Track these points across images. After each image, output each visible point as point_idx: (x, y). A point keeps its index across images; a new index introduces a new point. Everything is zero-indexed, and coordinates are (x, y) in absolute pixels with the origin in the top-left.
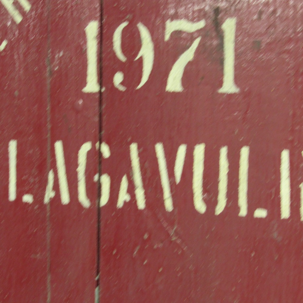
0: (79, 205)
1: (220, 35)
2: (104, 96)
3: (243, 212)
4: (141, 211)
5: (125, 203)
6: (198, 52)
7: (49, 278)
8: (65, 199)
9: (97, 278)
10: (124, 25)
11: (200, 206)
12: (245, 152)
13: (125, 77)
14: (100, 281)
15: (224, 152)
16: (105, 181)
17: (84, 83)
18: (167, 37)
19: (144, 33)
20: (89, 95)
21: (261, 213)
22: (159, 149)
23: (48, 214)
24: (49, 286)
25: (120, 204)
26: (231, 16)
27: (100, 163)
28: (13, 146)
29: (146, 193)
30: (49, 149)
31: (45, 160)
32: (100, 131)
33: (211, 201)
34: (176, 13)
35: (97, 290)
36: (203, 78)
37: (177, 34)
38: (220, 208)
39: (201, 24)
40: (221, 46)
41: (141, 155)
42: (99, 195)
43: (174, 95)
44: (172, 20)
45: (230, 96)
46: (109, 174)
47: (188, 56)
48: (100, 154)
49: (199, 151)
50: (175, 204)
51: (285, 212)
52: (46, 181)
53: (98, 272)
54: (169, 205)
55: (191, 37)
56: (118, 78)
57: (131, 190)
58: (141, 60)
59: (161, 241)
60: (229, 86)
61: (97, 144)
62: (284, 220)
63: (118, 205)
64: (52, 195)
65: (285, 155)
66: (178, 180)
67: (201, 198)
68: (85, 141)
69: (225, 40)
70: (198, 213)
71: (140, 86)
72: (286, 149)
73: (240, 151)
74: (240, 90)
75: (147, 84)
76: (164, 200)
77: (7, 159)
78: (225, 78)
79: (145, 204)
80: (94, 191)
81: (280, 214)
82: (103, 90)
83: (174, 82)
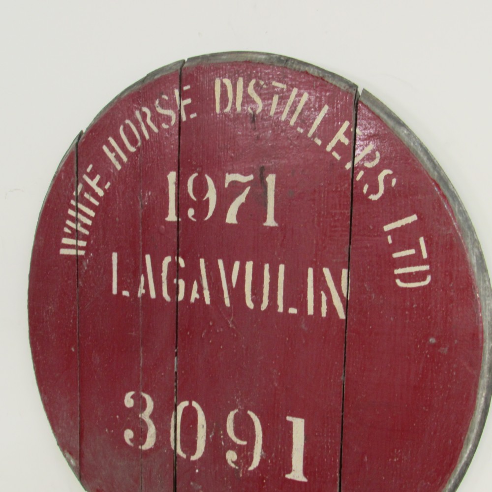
0: (163, 299)
1: (265, 186)
2: (181, 224)
3: (281, 309)
4: (208, 305)
5: (196, 299)
6: (247, 197)
7: (141, 349)
8: (153, 295)
9: (176, 351)
10: (195, 175)
11: (250, 304)
12: (282, 268)
13: (195, 212)
14: (178, 354)
15: (267, 267)
16: (182, 283)
17: (166, 214)
18: (226, 185)
19: (210, 182)
20: (170, 223)
21: (293, 311)
22: (221, 263)
23: (140, 305)
24: (141, 354)
25: (192, 300)
26: (272, 173)
27: (178, 271)
28: (115, 256)
29: (210, 294)
30: (141, 259)
31: (138, 267)
32: (178, 249)
33: (257, 300)
34: (233, 169)
35: (176, 358)
37: (234, 183)
38: (264, 306)
39: (251, 177)
40: (266, 193)
41: (207, 267)
42: (177, 293)
43: (232, 225)
44: (229, 174)
45: (272, 228)
46: (184, 280)
47: (241, 199)
48: (178, 264)
49: (249, 266)
50: (231, 303)
51: (311, 311)
52: (139, 281)
53: (176, 347)
54: (227, 302)
55: (243, 186)
56: (191, 212)
57: (200, 291)
58: (208, 200)
59: (222, 327)
60: (270, 221)
61: (176, 258)
62: (310, 316)
63: (191, 301)
64: (143, 291)
65: (310, 271)
66: (234, 285)
67: (250, 299)
68: (167, 255)
69: (268, 189)
70: (248, 308)
71: (207, 219)
72: (311, 267)
73: (278, 267)
74: (279, 225)
75: (211, 217)
76: (224, 299)
77: (111, 265)
78: (268, 216)
79: (211, 301)
80: (174, 290)
81: (306, 311)
82: (180, 220)
83: (231, 218)
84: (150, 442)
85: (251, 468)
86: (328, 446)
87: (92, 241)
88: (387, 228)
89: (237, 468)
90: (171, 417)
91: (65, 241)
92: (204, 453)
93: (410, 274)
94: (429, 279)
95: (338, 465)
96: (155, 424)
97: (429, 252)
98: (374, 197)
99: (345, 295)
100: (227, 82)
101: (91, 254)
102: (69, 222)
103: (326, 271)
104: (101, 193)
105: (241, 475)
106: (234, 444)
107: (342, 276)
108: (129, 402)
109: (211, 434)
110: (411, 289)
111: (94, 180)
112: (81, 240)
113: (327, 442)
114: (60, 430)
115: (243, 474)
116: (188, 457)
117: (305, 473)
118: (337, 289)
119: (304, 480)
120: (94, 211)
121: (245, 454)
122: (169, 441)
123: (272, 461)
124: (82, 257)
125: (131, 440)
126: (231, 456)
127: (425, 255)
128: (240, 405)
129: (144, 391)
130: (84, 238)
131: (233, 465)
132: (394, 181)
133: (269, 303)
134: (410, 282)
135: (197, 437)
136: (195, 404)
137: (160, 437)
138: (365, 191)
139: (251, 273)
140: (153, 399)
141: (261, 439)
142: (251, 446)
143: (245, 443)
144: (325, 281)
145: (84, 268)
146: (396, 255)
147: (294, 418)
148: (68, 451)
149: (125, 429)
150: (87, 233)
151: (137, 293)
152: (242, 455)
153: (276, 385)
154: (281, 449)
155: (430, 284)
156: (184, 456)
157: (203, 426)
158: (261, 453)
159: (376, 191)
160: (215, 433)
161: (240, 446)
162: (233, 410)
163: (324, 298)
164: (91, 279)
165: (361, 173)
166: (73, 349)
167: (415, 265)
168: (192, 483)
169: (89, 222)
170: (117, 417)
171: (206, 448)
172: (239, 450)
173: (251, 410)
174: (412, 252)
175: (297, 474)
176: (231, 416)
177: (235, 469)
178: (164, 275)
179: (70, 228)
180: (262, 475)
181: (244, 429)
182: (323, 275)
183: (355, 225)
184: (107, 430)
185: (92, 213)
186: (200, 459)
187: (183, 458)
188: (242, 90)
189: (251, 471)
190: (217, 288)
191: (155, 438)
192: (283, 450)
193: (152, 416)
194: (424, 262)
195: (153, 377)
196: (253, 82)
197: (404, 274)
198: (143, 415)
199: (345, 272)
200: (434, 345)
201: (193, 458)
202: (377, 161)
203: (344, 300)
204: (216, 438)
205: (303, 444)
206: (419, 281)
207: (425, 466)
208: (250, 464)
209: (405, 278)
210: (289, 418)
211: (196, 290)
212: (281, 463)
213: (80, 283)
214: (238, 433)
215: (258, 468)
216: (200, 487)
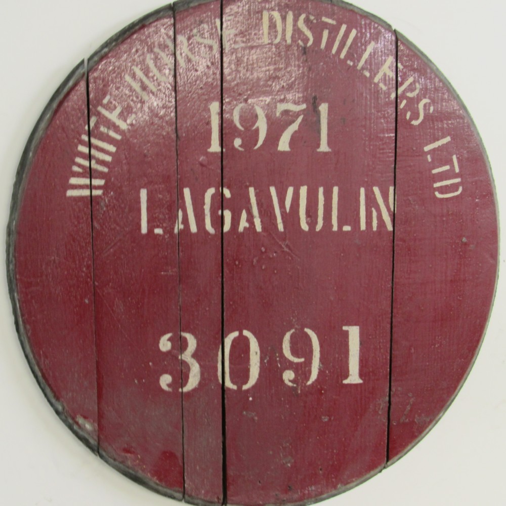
0: (207, 232)
1: (317, 113)
2: (225, 155)
3: (335, 228)
4: (259, 233)
5: (245, 228)
6: (301, 125)
8: (194, 228)
10: (241, 106)
11: (305, 227)
12: (336, 190)
13: (243, 141)
15: (321, 190)
16: (228, 215)
17: (209, 145)
18: (278, 114)
19: (260, 111)
20: (213, 154)
21: (347, 228)
22: (273, 190)
25: (241, 229)
26: (324, 102)
27: (222, 201)
29: (261, 221)
32: (223, 180)
33: (312, 223)
34: (285, 98)
36: (305, 142)
37: (286, 112)
38: (319, 227)
39: (304, 106)
40: (319, 121)
41: (257, 195)
42: (223, 224)
43: (283, 153)
44: (281, 103)
45: (325, 154)
46: (230, 210)
47: (294, 127)
48: (223, 195)
49: (303, 191)
50: (285, 228)
51: (363, 227)
54: (281, 227)
55: (297, 115)
56: (237, 142)
57: (250, 219)
58: (257, 130)
59: (276, 252)
60: (324, 147)
61: (220, 189)
62: (363, 231)
63: (239, 230)
64: (181, 227)
65: (362, 191)
66: (288, 210)
67: (305, 221)
68: (210, 187)
69: (321, 117)
70: (303, 231)
71: (256, 147)
72: (363, 186)
73: (332, 189)
74: (332, 150)
75: (261, 146)
76: (277, 224)
77: (139, 202)
78: (321, 142)
79: (262, 228)
80: (219, 222)
81: (359, 228)
82: (224, 150)
83: (284, 145)
84: (193, 382)
85: (309, 383)
86: (380, 346)
87: (113, 179)
88: (427, 149)
89: (295, 385)
90: (218, 351)
91: (73, 181)
92: (258, 379)
93: (446, 186)
94: (461, 189)
95: (389, 361)
96: (199, 361)
97: (460, 167)
98: (415, 123)
99: (392, 209)
100: (276, 15)
101: (112, 193)
102: (79, 160)
103: (376, 190)
104: (123, 126)
105: (299, 392)
106: (291, 363)
107: (390, 193)
108: (165, 344)
109: (265, 358)
110: (447, 199)
111: (114, 112)
112: (96, 178)
113: (380, 342)
114: (70, 394)
115: (301, 390)
116: (240, 388)
117: (361, 375)
118: (385, 205)
119: (360, 381)
120: (114, 146)
121: (302, 371)
122: (216, 376)
123: (330, 372)
124: (98, 197)
125: (169, 385)
126: (288, 376)
127: (457, 170)
128: (297, 324)
129: (184, 331)
130: (101, 175)
131: (290, 384)
132: (432, 109)
133: (324, 223)
134: (446, 193)
135: (250, 365)
136: (246, 333)
137: (206, 374)
138: (408, 117)
139: (306, 197)
140: (196, 337)
141: (319, 352)
142: (308, 362)
143: (302, 360)
144: (375, 199)
145: (102, 209)
146: (435, 171)
147: (350, 327)
148: (81, 415)
149: (161, 375)
150: (106, 170)
151: (173, 229)
152: (300, 372)
153: (332, 299)
154: (338, 358)
155: (461, 193)
156: (235, 387)
157: (256, 353)
158: (319, 366)
159: (417, 118)
160: (270, 357)
161: (297, 364)
162: (289, 330)
163: (375, 214)
164: (112, 220)
165: (404, 102)
166: (87, 301)
167: (449, 178)
168: (245, 413)
169: (108, 158)
170: (150, 364)
171: (260, 375)
172: (296, 367)
173: (307, 327)
174: (447, 168)
175: (354, 378)
176: (287, 337)
177: (293, 387)
178: (207, 208)
179: (79, 166)
180: (321, 387)
181: (301, 346)
182: (373, 193)
183: (400, 147)
184: (136, 381)
185: (112, 149)
186: (254, 387)
187: (234, 390)
188: (292, 24)
189: (310, 385)
190: (269, 214)
191: (199, 377)
192: (340, 359)
193: (195, 356)
194: (456, 176)
195: (196, 314)
196: (303, 16)
197: (441, 187)
198: (183, 355)
199: (391, 189)
200: (465, 244)
201: (245, 387)
202: (417, 91)
203: (391, 213)
204: (272, 361)
205: (358, 349)
206: (453, 192)
207: (460, 346)
208: (308, 379)
209: (443, 190)
210: (345, 328)
211: (245, 219)
212: (339, 370)
213: (96, 225)
214: (294, 352)
215: (317, 380)
216: (254, 414)
